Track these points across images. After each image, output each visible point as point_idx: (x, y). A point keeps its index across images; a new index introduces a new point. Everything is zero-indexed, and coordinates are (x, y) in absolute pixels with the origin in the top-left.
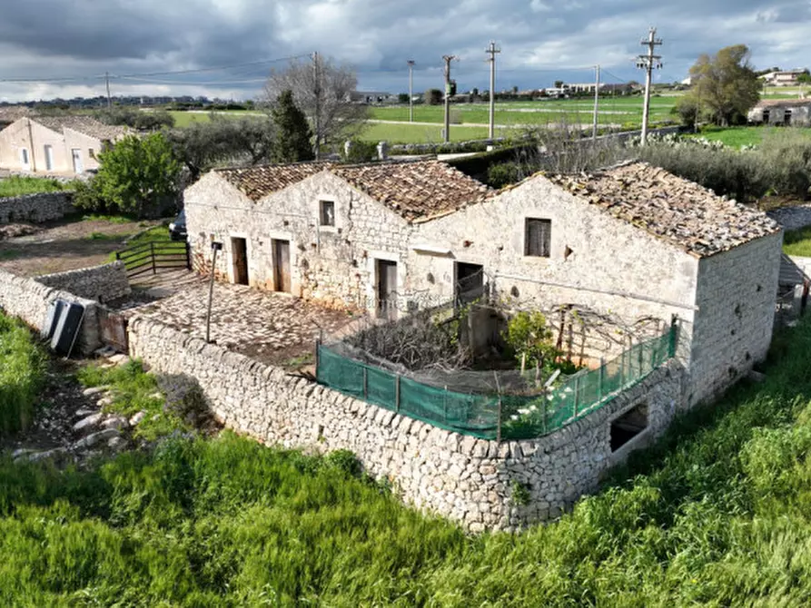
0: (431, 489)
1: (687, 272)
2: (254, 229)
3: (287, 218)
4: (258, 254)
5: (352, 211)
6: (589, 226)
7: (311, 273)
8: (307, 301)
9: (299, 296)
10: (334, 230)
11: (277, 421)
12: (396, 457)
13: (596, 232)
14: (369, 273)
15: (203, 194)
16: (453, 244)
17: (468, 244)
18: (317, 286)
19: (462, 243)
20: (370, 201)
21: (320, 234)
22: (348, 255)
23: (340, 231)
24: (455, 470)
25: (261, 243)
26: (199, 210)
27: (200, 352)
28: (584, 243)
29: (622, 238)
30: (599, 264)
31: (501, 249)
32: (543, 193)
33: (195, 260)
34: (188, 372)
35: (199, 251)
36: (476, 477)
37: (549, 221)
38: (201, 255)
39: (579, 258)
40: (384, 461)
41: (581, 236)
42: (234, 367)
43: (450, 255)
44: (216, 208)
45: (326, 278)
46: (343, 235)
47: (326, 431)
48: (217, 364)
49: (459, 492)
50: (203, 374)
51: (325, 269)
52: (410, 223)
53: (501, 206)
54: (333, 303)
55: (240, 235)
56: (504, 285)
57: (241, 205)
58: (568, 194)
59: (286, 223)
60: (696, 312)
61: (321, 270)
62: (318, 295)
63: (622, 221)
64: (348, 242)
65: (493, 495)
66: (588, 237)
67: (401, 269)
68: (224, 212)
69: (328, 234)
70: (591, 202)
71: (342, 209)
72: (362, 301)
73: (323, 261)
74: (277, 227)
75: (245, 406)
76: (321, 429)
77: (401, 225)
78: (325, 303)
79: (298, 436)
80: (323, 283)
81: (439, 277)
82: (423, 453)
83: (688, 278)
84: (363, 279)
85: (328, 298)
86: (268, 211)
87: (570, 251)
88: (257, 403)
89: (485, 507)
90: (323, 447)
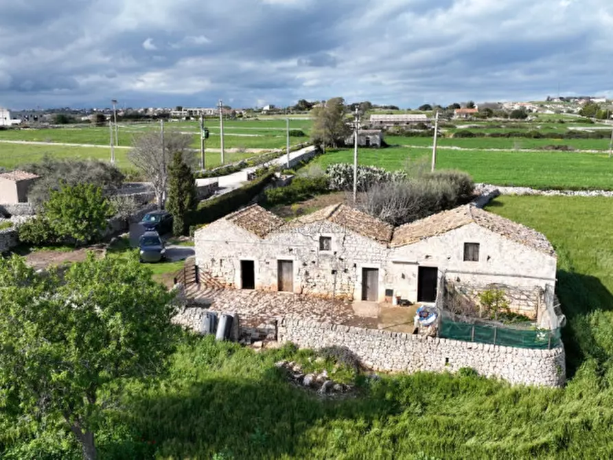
0: (521, 376)
1: (551, 264)
2: (262, 254)
3: (291, 247)
4: (264, 269)
5: (345, 242)
6: (501, 246)
7: (310, 278)
8: (306, 295)
9: (299, 292)
10: (331, 253)
11: (414, 360)
12: (498, 365)
13: (505, 248)
14: (357, 276)
15: (215, 234)
16: (419, 257)
17: (427, 257)
18: (315, 286)
19: (424, 256)
20: (358, 237)
21: (319, 256)
22: (341, 266)
23: (335, 253)
24: (534, 365)
25: (268, 263)
26: (209, 245)
27: (348, 331)
28: (499, 254)
29: (519, 251)
30: (506, 263)
31: (449, 258)
32: (475, 231)
33: (202, 276)
34: (338, 344)
35: (207, 271)
36: (544, 366)
37: (478, 244)
38: (207, 273)
39: (496, 261)
40: (491, 368)
41: (497, 251)
42: (378, 337)
43: (417, 263)
44: (227, 242)
45: (323, 281)
46: (338, 255)
47: (450, 360)
48: (363, 336)
49: (536, 375)
50: (353, 343)
51: (321, 276)
52: (388, 247)
53: (450, 238)
54: (328, 295)
55: (249, 258)
56: (451, 277)
57: (251, 240)
58: (489, 231)
59: (291, 250)
60: (556, 282)
61: (319, 276)
62: (315, 291)
63: (518, 243)
64: (342, 260)
65: (551, 373)
66: (500, 251)
67: (381, 272)
68: (234, 245)
69: (326, 255)
70: (502, 235)
71: (338, 241)
72: (351, 291)
73: (321, 271)
74: (283, 253)
75: (388, 356)
76: (447, 359)
77: (382, 249)
78: (321, 295)
79: (430, 366)
80: (320, 284)
81: (408, 275)
82: (516, 360)
83: (552, 267)
84: (352, 279)
85: (325, 293)
86: (276, 243)
87: (489, 258)
88: (398, 353)
89: (547, 379)
90: (449, 368)
